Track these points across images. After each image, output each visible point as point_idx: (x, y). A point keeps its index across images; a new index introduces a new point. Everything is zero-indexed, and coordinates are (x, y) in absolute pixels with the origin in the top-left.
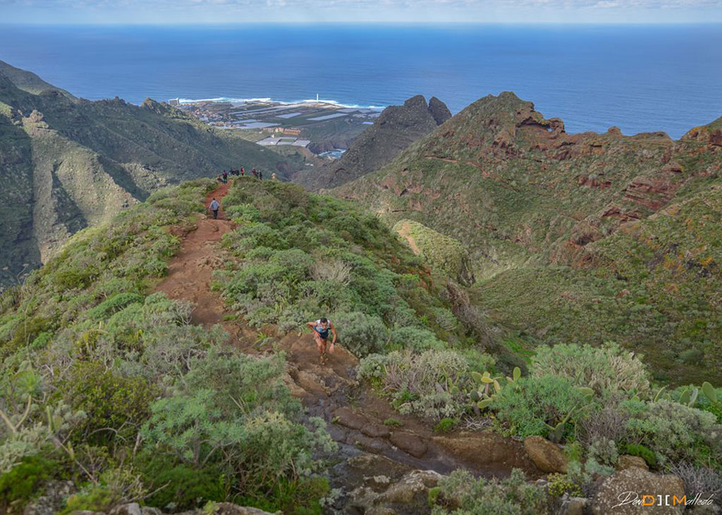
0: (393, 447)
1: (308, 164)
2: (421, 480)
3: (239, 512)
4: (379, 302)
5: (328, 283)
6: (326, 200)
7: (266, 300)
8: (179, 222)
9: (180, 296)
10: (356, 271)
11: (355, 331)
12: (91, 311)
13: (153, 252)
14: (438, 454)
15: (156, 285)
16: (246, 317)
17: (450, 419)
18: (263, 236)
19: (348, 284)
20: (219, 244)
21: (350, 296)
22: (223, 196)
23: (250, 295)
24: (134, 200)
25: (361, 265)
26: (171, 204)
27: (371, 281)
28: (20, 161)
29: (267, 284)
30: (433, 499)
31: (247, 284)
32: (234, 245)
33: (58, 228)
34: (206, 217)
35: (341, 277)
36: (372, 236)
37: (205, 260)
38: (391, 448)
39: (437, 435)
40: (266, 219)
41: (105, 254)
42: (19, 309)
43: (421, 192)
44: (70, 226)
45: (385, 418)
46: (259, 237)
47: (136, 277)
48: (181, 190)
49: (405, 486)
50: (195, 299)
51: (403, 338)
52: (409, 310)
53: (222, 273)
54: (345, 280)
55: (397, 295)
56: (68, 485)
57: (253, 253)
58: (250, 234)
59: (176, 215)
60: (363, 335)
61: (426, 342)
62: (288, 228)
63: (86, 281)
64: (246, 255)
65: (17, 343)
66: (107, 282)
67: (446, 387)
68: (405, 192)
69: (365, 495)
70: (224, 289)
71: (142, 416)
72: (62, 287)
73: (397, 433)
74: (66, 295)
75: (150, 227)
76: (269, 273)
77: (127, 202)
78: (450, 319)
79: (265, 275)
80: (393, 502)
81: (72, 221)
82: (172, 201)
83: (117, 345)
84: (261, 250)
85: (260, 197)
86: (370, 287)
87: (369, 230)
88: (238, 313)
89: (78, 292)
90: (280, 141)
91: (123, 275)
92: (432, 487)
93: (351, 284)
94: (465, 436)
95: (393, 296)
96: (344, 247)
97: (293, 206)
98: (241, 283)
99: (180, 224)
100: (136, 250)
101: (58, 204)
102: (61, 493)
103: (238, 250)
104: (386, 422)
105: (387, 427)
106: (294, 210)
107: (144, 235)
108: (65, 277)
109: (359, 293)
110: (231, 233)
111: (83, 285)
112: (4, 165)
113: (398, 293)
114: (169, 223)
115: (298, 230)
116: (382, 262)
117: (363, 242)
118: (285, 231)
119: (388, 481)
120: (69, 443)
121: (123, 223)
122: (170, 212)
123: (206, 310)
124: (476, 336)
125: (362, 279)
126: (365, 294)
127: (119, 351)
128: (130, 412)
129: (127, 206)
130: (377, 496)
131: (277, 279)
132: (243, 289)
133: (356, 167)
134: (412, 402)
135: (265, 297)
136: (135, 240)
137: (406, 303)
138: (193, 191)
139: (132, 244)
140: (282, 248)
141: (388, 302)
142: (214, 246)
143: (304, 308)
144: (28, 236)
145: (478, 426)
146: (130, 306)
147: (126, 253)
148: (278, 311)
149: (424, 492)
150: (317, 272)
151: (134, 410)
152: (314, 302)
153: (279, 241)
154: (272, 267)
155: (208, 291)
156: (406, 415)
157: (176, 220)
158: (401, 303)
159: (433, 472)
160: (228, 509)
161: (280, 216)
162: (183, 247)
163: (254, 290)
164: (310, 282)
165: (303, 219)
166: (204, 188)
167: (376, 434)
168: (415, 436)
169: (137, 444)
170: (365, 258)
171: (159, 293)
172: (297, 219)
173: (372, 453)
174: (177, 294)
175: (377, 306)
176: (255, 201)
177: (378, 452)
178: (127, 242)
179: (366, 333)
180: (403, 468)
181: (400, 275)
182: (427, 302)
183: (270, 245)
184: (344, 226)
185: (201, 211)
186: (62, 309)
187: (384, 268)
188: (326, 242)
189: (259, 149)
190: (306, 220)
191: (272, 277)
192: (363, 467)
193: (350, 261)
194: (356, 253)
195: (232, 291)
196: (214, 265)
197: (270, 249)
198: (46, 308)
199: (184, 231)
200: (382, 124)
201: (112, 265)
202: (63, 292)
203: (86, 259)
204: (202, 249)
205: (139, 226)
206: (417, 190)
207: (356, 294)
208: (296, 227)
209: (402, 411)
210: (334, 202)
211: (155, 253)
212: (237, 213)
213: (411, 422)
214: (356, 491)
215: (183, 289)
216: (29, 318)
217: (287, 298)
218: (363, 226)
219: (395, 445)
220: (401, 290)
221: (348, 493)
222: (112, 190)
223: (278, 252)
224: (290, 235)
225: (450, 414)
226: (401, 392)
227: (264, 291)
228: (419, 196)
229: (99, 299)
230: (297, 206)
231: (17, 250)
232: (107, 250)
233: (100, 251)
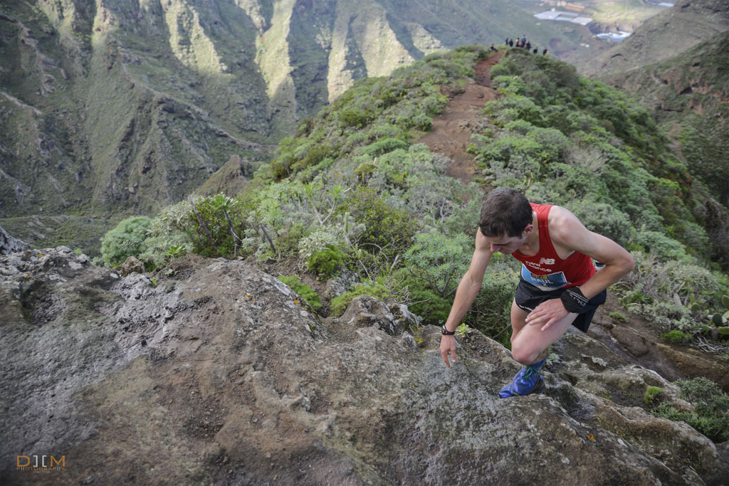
0: (613, 339)
1: (583, 45)
2: (642, 375)
3: (485, 340)
4: (627, 200)
5: (580, 169)
6: (596, 86)
7: (516, 171)
8: (449, 83)
9: (439, 151)
10: (611, 164)
11: (600, 221)
12: (365, 148)
13: (422, 107)
14: (658, 360)
15: (420, 136)
16: (494, 183)
17: (682, 333)
18: (526, 111)
19: (600, 175)
20: (482, 111)
21: (598, 187)
22: (493, 64)
23: (502, 164)
24: (410, 57)
25: (617, 159)
26: (445, 65)
27: (623, 178)
28: (327, 12)
29: (520, 157)
30: (650, 396)
31: (501, 152)
32: (496, 114)
33: (345, 74)
34: (474, 82)
35: (594, 166)
36: (636, 131)
37: (466, 123)
38: (610, 339)
39: (662, 343)
40: (531, 94)
41: (382, 101)
42: (310, 136)
43: (708, 94)
44: (354, 73)
45: (610, 310)
46: (521, 111)
47: (405, 127)
48: (456, 53)
49: (624, 375)
50: (452, 157)
51: (648, 241)
52: (657, 216)
53: (481, 137)
54: (598, 170)
55: (647, 199)
56: (355, 276)
57: (512, 124)
58: (514, 106)
59: (448, 76)
60: (608, 227)
61: (673, 252)
62: (551, 107)
63: (364, 123)
64: (505, 126)
65: (308, 163)
66: (380, 127)
67: (686, 301)
68: (688, 90)
69: (581, 369)
70: (479, 153)
71: (402, 243)
72: (345, 124)
73: (619, 328)
74: (347, 131)
75: (423, 84)
76: (524, 147)
77: (403, 58)
78: (702, 237)
79: (520, 148)
80: (607, 384)
81: (356, 69)
82: (446, 62)
83: (386, 180)
84: (521, 123)
85: (530, 71)
86: (622, 183)
87: (634, 125)
88: (487, 178)
89: (356, 130)
90: (560, 16)
91: (394, 123)
92: (651, 385)
93: (603, 176)
94: (693, 354)
95: (643, 198)
96: (604, 137)
97: (559, 85)
98: (496, 151)
99: (450, 85)
100: (408, 102)
101: (348, 52)
102: (350, 279)
103: (498, 120)
104: (611, 314)
105: (611, 319)
106: (561, 90)
107: (417, 90)
108: (348, 115)
109: (609, 187)
110: (495, 102)
111: (360, 125)
112: (315, 14)
113: (650, 197)
114: (440, 83)
115: (561, 111)
116: (641, 161)
117: (624, 136)
118: (546, 109)
119: (605, 365)
120: (356, 245)
121: (402, 76)
122: (443, 73)
123: (459, 168)
124: (724, 263)
125: (616, 174)
126: (614, 189)
127: (386, 185)
128: (394, 237)
129: (403, 62)
130: (593, 373)
131: (531, 154)
132: (496, 156)
133: (636, 54)
134: (644, 305)
135: (516, 169)
136: (409, 93)
137: (656, 209)
138: (466, 55)
139: (405, 97)
140: (542, 125)
141: (636, 203)
142: (476, 111)
143: (551, 187)
144: (322, 78)
145: (713, 349)
146: (397, 151)
147: (398, 104)
148: (526, 184)
149: (642, 386)
150: (570, 156)
151: (398, 236)
152: (562, 185)
153: (540, 118)
154: (528, 142)
155: (464, 151)
156: (633, 314)
157: (447, 81)
158: (650, 207)
159: (655, 373)
160: (477, 334)
161: (545, 93)
162: (449, 106)
163: (507, 160)
164: (562, 164)
165: (568, 101)
166: (477, 54)
167: (599, 321)
168: (638, 336)
169: (394, 263)
170: (623, 153)
171: (423, 144)
172: (561, 99)
173: (591, 336)
174: (436, 148)
175: (624, 204)
176: (524, 74)
177: (596, 337)
178: (401, 94)
179: (611, 226)
180: (618, 360)
181: (656, 179)
182: (679, 213)
183: (529, 120)
184: (608, 116)
185: (470, 76)
186: (342, 142)
187: (641, 167)
188: (586, 128)
189: (536, 22)
190: (571, 102)
191: (526, 151)
192: (579, 345)
193: (607, 152)
194: (614, 146)
195: (486, 156)
196: (474, 129)
197: (529, 123)
198: (331, 138)
199: (452, 92)
200: (683, 7)
201: (387, 112)
202: (345, 128)
203: (367, 103)
204: (465, 112)
205: (414, 81)
206: (703, 91)
207: (605, 187)
208: (559, 107)
209: (631, 309)
210: (604, 89)
211: (424, 108)
212: (504, 84)
213: (637, 323)
214: (572, 363)
215: (442, 146)
216: (317, 144)
217: (536, 174)
218: (629, 120)
219: (615, 337)
220: (654, 194)
221: (564, 362)
222: (392, 46)
223: (537, 129)
224: (551, 114)
225: (684, 328)
226: (634, 292)
227: (516, 163)
228: (704, 98)
229: (372, 139)
230: (564, 86)
231: (313, 88)
232: (384, 99)
233: (378, 98)
